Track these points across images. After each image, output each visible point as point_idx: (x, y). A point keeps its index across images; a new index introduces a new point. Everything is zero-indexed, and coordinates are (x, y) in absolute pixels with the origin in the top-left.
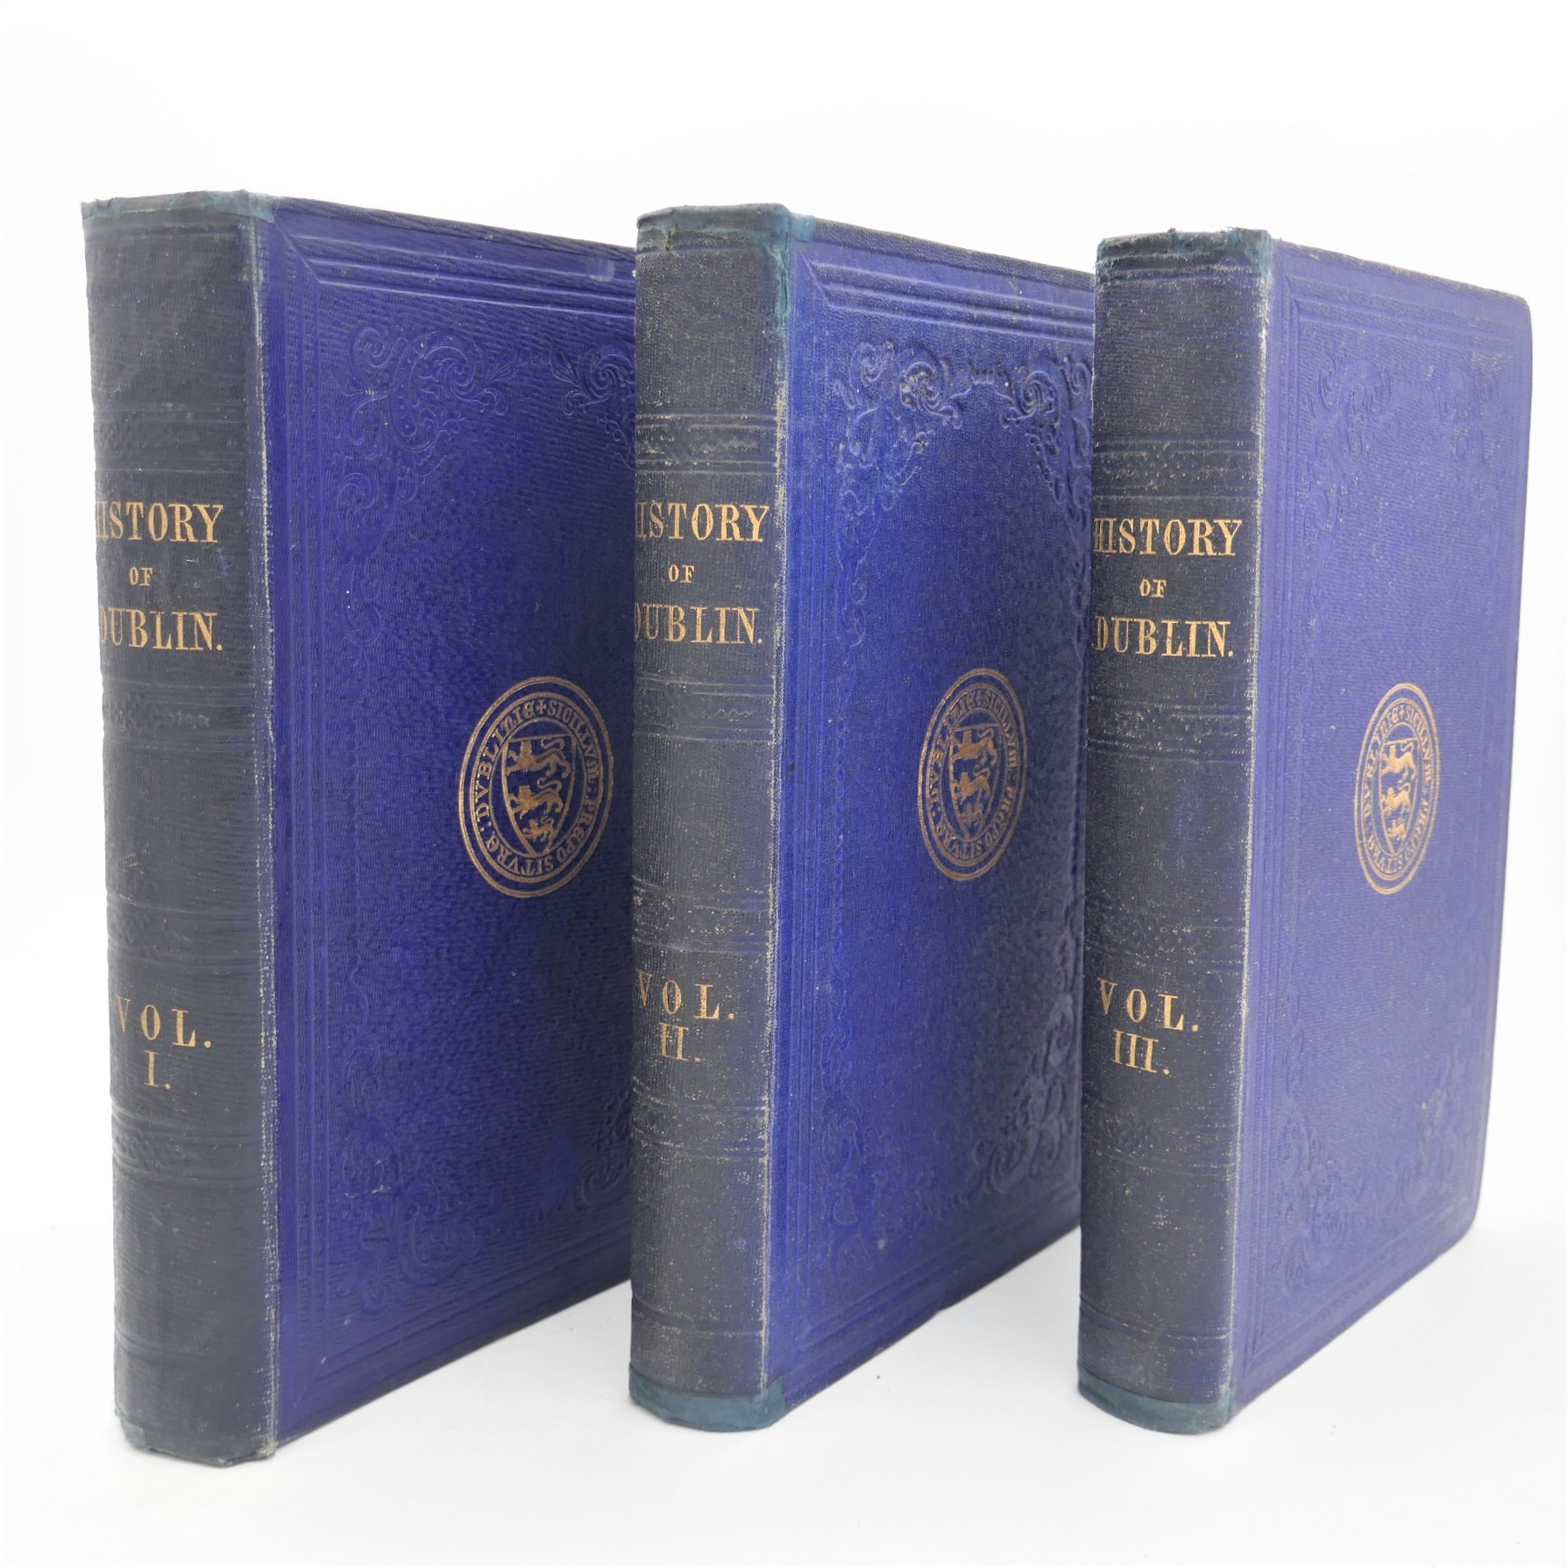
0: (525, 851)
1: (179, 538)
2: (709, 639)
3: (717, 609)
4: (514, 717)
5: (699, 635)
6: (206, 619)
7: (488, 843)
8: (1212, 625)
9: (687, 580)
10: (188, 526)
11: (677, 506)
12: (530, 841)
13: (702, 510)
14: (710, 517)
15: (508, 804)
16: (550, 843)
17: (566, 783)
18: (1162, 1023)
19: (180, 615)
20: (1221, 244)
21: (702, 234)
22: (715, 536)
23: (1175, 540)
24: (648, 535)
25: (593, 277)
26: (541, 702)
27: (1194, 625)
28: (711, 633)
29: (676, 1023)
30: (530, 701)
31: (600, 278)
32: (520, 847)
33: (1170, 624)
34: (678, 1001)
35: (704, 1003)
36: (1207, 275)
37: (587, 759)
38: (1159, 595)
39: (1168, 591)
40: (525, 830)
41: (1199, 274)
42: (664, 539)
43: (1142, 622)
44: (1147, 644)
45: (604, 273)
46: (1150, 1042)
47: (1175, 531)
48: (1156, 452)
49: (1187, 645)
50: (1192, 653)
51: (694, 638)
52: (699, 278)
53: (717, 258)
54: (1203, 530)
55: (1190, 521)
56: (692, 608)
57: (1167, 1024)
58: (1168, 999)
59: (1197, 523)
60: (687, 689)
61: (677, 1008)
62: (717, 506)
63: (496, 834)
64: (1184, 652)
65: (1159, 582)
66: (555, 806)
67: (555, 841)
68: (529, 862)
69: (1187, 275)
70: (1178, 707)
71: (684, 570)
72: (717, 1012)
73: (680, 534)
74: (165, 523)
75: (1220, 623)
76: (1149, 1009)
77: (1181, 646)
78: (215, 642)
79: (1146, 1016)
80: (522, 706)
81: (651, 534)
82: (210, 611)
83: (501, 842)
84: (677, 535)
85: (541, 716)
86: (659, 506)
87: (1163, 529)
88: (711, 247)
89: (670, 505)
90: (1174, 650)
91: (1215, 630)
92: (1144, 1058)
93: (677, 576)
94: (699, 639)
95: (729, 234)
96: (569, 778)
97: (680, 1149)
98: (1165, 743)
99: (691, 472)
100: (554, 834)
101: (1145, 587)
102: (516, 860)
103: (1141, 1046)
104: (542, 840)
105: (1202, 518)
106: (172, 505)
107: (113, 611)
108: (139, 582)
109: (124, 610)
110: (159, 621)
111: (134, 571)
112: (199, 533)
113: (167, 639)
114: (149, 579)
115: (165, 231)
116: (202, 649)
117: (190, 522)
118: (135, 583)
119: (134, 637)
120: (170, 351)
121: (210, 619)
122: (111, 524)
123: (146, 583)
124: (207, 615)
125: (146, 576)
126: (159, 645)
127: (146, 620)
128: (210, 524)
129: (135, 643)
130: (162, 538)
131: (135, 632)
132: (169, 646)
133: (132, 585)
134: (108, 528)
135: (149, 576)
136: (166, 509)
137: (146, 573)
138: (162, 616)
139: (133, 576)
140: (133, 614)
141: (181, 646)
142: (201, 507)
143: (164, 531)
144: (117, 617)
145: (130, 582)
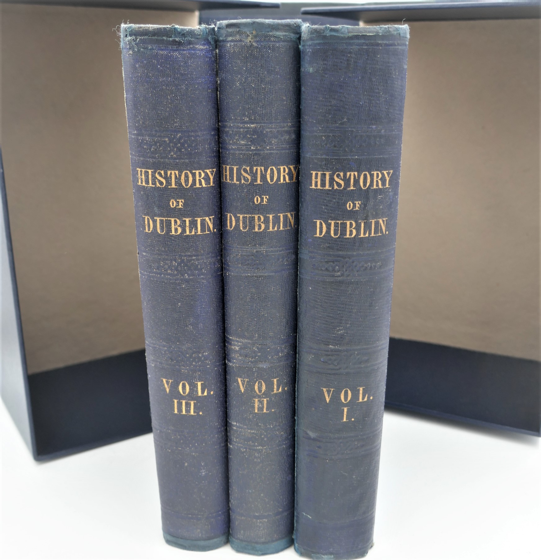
1: (375, 187)
2: (276, 229)
3: (279, 215)
5: (271, 228)
6: (383, 221)
8: (207, 219)
9: (265, 203)
10: (379, 181)
11: (259, 168)
13: (272, 170)
14: (276, 172)
18: (198, 394)
19: (373, 221)
20: (200, 35)
21: (270, 35)
22: (278, 182)
23: (187, 181)
24: (241, 182)
27: (199, 220)
28: (276, 226)
29: (263, 398)
33: (187, 220)
34: (264, 388)
35: (275, 387)
36: (194, 50)
38: (180, 207)
39: (185, 205)
41: (190, 50)
42: (252, 184)
43: (173, 220)
44: (176, 230)
46: (192, 403)
47: (187, 176)
48: (174, 139)
49: (196, 229)
50: (199, 233)
51: (269, 229)
52: (268, 57)
53: (277, 47)
54: (200, 175)
55: (193, 171)
56: (267, 215)
57: (200, 394)
58: (199, 384)
59: (197, 172)
60: (265, 253)
61: (263, 391)
62: (278, 167)
64: (195, 232)
65: (180, 201)
69: (184, 50)
70: (194, 258)
71: (263, 198)
72: (281, 389)
73: (261, 181)
74: (368, 181)
75: (210, 217)
76: (190, 389)
77: (193, 230)
78: (386, 231)
79: (189, 393)
81: (243, 181)
84: (259, 182)
86: (248, 169)
87: (180, 176)
88: (274, 42)
89: (255, 168)
90: (190, 232)
91: (208, 221)
92: (190, 410)
93: (259, 201)
94: (271, 229)
95: (283, 36)
97: (265, 449)
98: (189, 275)
99: (266, 152)
101: (173, 203)
103: (188, 405)
105: (199, 170)
106: (372, 173)
107: (333, 222)
108: (353, 208)
109: (342, 221)
110: (363, 225)
111: (350, 203)
112: (384, 184)
113: (366, 232)
114: (359, 206)
115: (378, 45)
116: (381, 234)
117: (381, 179)
118: (351, 209)
119: (348, 233)
120: (377, 101)
121: (385, 221)
122: (335, 183)
123: (357, 209)
124: (384, 219)
125: (357, 205)
126: (362, 236)
127: (356, 225)
128: (388, 179)
129: (348, 236)
130: (366, 188)
131: (349, 231)
132: (367, 235)
133: (348, 210)
134: (331, 184)
135: (358, 205)
136: (369, 174)
137: (357, 204)
138: (364, 223)
139: (349, 206)
140: (348, 223)
141: (373, 235)
142: (385, 172)
143: (368, 184)
144: (336, 225)
145: (347, 208)
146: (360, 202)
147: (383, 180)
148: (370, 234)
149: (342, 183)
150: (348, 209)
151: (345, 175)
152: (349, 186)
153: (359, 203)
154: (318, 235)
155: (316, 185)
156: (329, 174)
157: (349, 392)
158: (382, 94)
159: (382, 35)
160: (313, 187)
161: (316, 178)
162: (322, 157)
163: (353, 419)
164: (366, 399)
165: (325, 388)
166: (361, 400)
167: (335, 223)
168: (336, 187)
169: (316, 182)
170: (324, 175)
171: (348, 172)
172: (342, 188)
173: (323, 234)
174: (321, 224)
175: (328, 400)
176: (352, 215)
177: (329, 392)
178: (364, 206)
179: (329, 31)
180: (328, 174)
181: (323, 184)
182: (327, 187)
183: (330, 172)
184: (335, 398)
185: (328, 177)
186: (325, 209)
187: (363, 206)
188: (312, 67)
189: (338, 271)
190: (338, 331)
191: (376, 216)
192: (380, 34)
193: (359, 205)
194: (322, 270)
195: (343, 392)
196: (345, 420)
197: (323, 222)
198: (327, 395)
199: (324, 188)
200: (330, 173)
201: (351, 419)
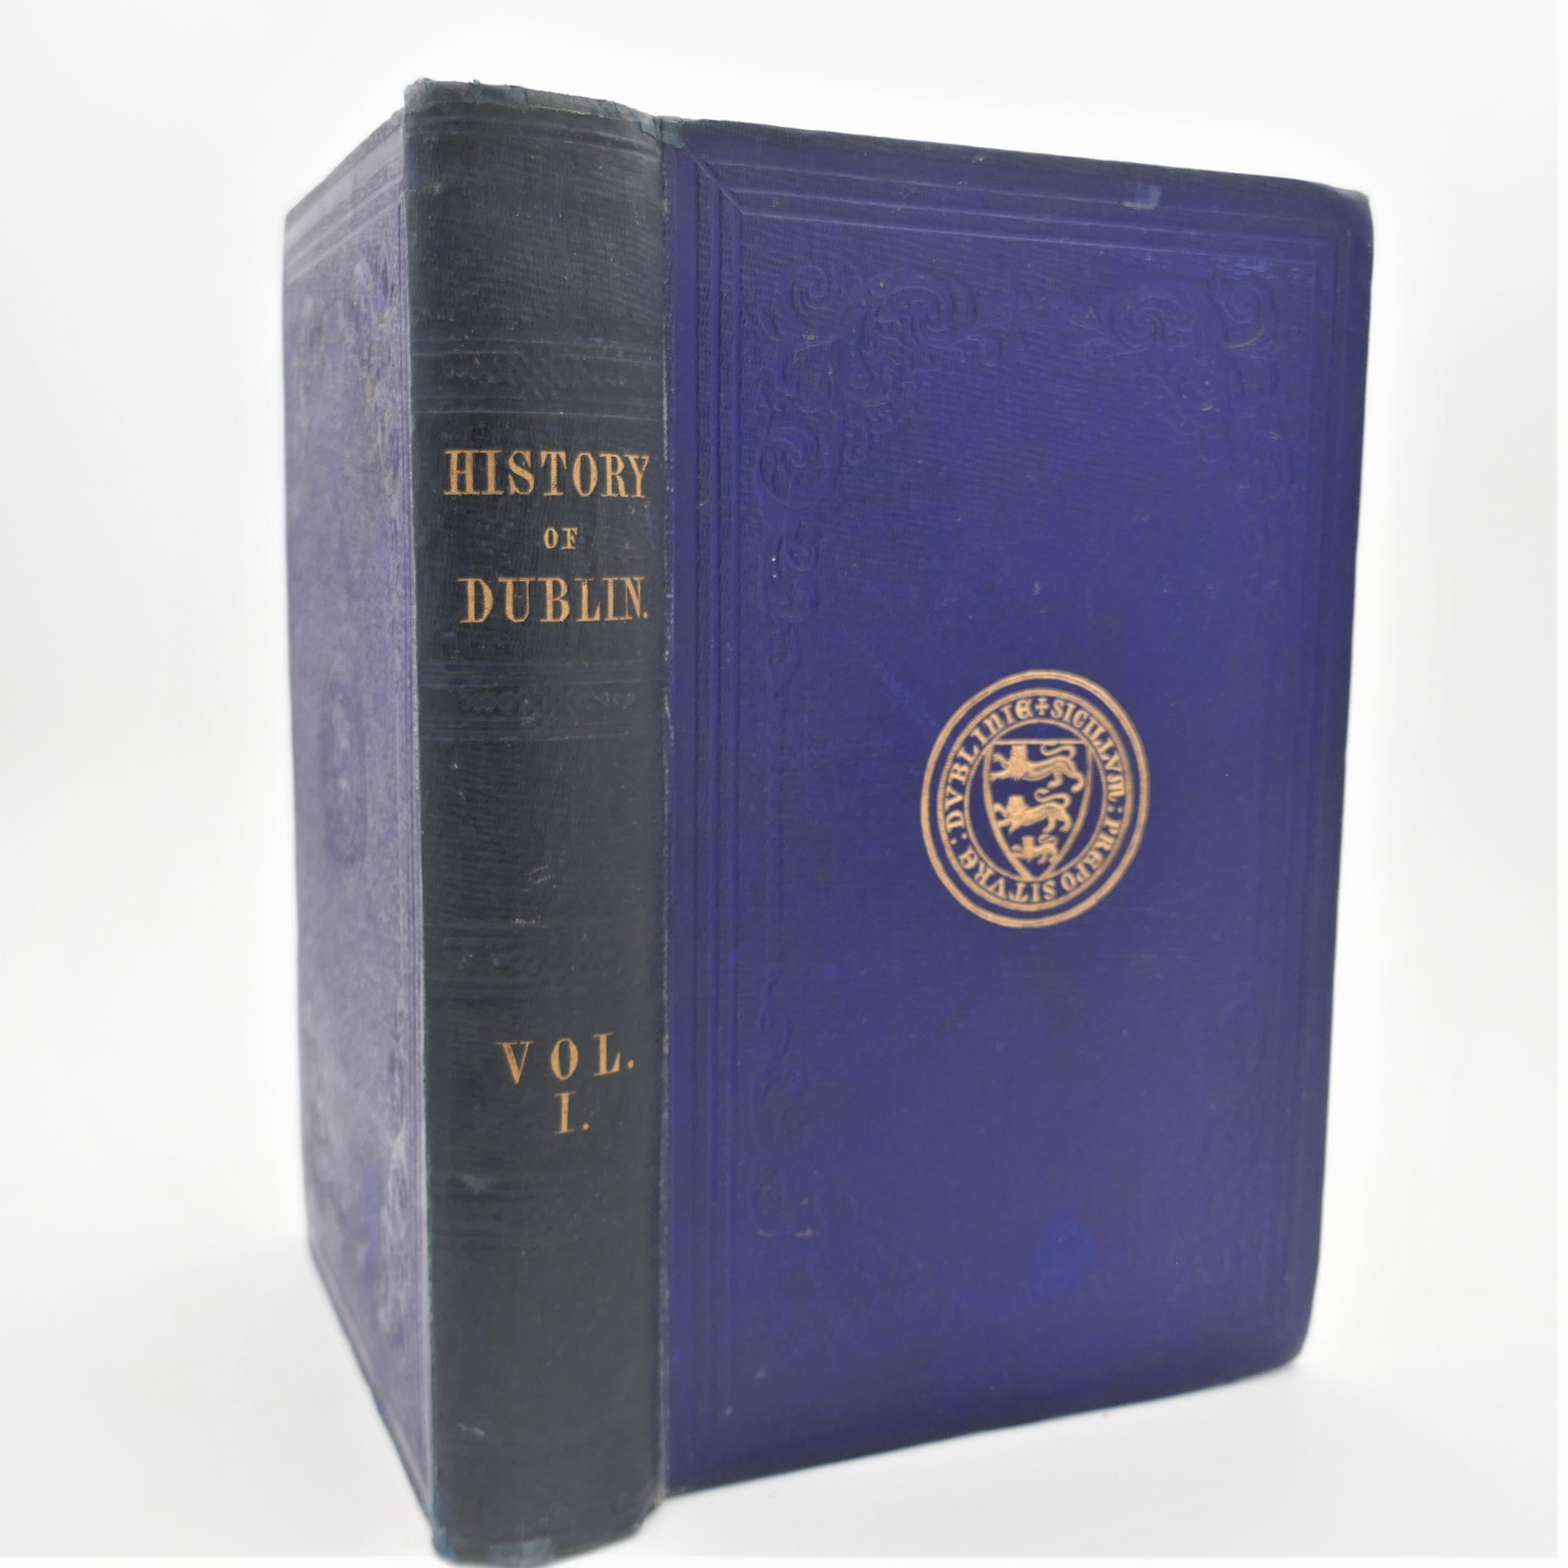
0: (1014, 872)
1: (609, 492)
4: (1002, 716)
6: (635, 584)
7: (962, 857)
10: (620, 479)
12: (1024, 862)
15: (991, 817)
16: (1051, 868)
17: (1077, 798)
19: (611, 581)
25: (1127, 204)
26: (1042, 700)
30: (1027, 698)
31: (1139, 206)
32: (1008, 866)
37: (1109, 772)
40: (1016, 847)
45: (1145, 199)
63: (974, 848)
66: (1060, 824)
67: (1060, 866)
68: (1020, 887)
74: (594, 475)
78: (642, 610)
80: (1014, 703)
82: (639, 575)
83: (980, 859)
85: (1041, 717)
96: (1080, 794)
100: (1055, 860)
102: (1001, 882)
104: (1041, 861)
106: (602, 455)
107: (509, 582)
108: (559, 544)
109: (533, 579)
110: (585, 589)
111: (551, 532)
112: (630, 487)
113: (595, 609)
114: (574, 541)
115: (597, 139)
116: (630, 618)
117: (622, 474)
118: (554, 546)
119: (550, 610)
120: (604, 278)
121: (639, 584)
122: (510, 477)
123: (569, 546)
124: (637, 579)
125: (570, 537)
126: (585, 618)
127: (568, 588)
128: (639, 477)
129: (550, 618)
130: (589, 494)
131: (551, 604)
132: (597, 617)
133: (548, 550)
134: (502, 482)
135: (572, 538)
136: (595, 459)
137: (569, 535)
138: (589, 583)
139: (549, 538)
140: (549, 583)
141: (610, 617)
142: (632, 458)
143: (593, 484)
144: (518, 587)
145: (545, 547)
146: (575, 530)
147: (628, 475)
148: (604, 613)
149: (529, 477)
150: (548, 546)
151: (535, 458)
152: (548, 488)
153: (572, 532)
154: (471, 618)
155: (461, 486)
156: (496, 454)
157: (573, 1049)
158: (615, 261)
159: (603, 118)
160: (454, 491)
161: (461, 465)
162: (476, 411)
163: (586, 1127)
164: (616, 1068)
165: (507, 1040)
166: (603, 1070)
167: (514, 583)
168: (513, 489)
169: (461, 479)
170: (480, 461)
171: (543, 449)
172: (530, 491)
173: (486, 613)
174: (478, 588)
175: (516, 1075)
176: (557, 562)
177: (517, 1051)
178: (585, 541)
179: (480, 92)
180: (491, 455)
181: (480, 482)
182: (491, 489)
183: (495, 449)
184: (536, 1065)
185: (491, 465)
186: (488, 547)
187: (582, 540)
188: (440, 180)
189: (529, 713)
190: (536, 876)
191: (618, 569)
192: (601, 116)
193: (575, 536)
194: (483, 712)
195: (556, 1049)
196: (564, 1128)
197: (483, 584)
198: (514, 1061)
199: (484, 493)
200: (497, 452)
201: (582, 1124)
